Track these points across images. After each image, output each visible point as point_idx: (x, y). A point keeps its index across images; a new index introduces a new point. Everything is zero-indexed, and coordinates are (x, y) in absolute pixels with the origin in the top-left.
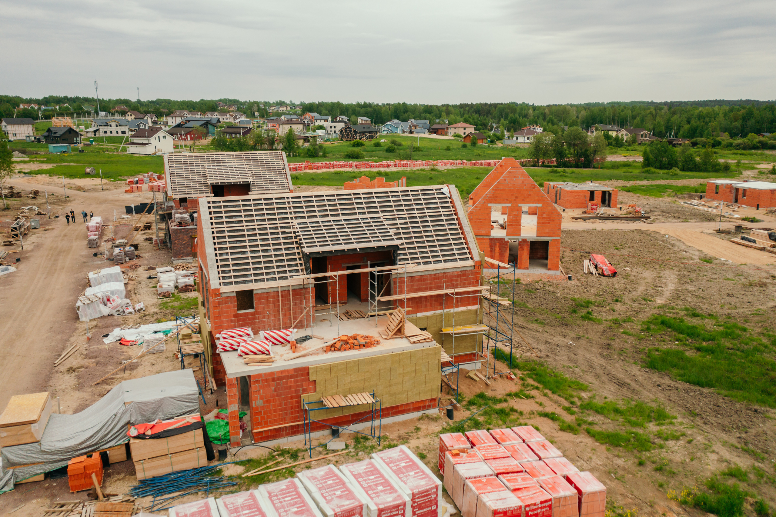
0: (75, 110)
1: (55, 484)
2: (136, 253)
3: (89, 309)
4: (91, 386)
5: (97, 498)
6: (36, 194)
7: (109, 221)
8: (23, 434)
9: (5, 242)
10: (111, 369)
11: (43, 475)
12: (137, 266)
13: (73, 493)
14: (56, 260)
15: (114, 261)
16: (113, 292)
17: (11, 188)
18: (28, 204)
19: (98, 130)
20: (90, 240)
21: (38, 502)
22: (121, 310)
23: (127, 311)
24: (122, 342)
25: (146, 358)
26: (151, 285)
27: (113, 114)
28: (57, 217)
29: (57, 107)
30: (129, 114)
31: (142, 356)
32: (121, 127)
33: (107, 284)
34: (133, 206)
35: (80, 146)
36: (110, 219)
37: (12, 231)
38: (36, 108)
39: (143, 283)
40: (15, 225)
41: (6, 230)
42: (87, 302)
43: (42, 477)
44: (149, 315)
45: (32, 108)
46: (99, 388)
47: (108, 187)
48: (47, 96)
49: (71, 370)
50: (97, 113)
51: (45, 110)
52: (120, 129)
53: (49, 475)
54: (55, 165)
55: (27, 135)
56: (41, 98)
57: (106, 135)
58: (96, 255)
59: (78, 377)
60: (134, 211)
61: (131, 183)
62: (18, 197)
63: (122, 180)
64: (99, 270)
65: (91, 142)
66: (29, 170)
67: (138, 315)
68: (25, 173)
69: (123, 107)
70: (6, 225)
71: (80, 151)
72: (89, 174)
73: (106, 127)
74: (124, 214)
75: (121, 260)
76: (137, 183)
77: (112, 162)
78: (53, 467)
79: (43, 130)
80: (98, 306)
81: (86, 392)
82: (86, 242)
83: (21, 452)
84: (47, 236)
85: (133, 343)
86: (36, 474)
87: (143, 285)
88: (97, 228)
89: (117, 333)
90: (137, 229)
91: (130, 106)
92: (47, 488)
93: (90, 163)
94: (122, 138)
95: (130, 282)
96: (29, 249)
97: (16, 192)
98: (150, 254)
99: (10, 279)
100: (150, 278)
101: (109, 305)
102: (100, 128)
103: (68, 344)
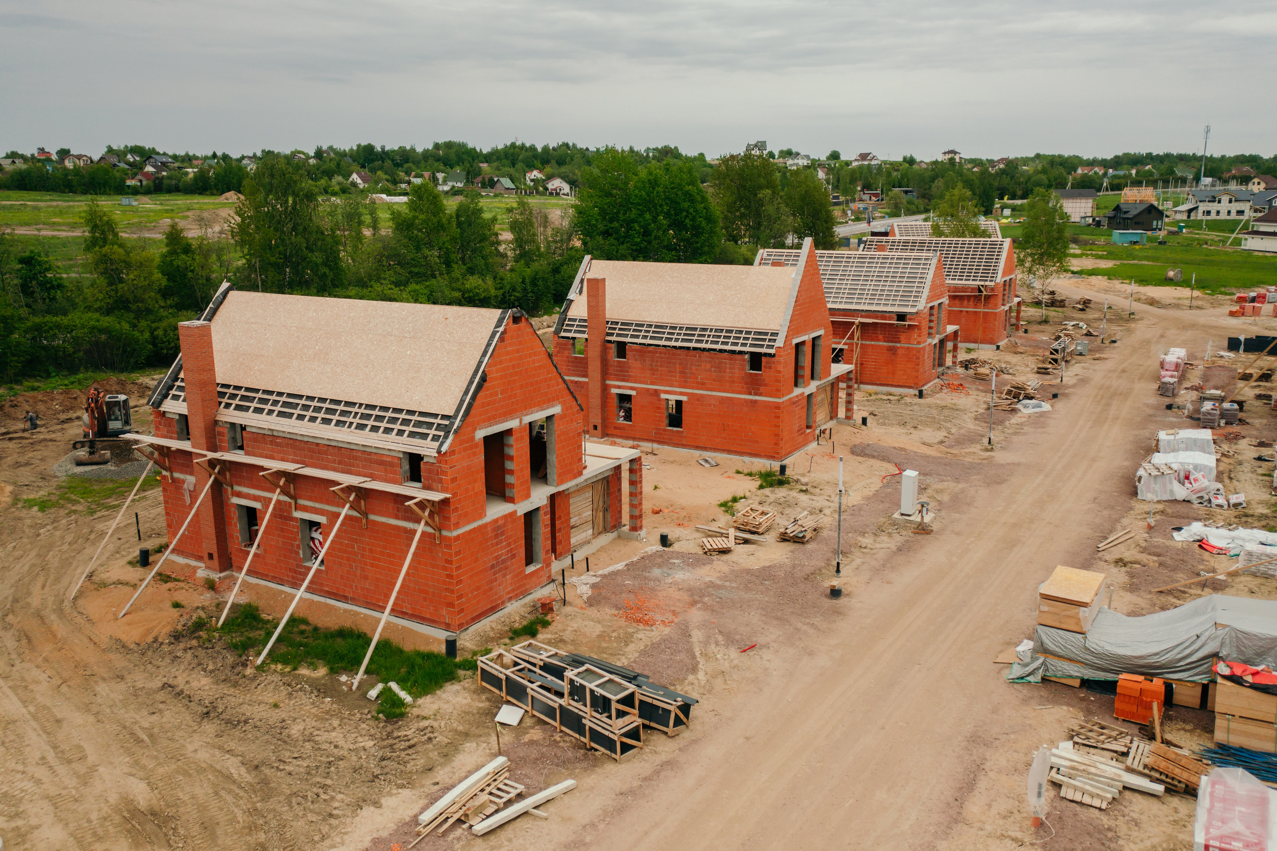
0: (1162, 175)
1: (1092, 699)
2: (1241, 415)
3: (1156, 483)
4: (1150, 592)
5: (1152, 738)
6: (1086, 304)
7: (1196, 358)
8: (1069, 617)
9: (1039, 368)
10: (1182, 579)
11: (1079, 681)
12: (1237, 437)
13: (1117, 719)
14: (1108, 405)
15: (1198, 420)
16: (1196, 467)
17: (1053, 293)
18: (1073, 319)
19: (1196, 208)
20: (1164, 383)
21: (1069, 711)
22: (1206, 497)
23: (1215, 502)
24: (1202, 544)
25: (1242, 579)
26: (1260, 471)
27: (1226, 182)
28: (1114, 342)
29: (1134, 172)
30: (1256, 180)
31: (1233, 574)
32: (1237, 204)
33: (1189, 453)
34: (1242, 338)
35: (1162, 234)
36: (1199, 355)
37: (1052, 353)
38: (1101, 173)
39: (1246, 464)
40: (1055, 345)
41: (1041, 352)
42: (1155, 473)
43: (1077, 683)
44: (1252, 516)
45: (1096, 173)
46: (1163, 599)
47: (1200, 303)
48: (1120, 154)
49: (1120, 562)
50: (1197, 179)
51: (1115, 177)
52: (1235, 207)
53: (1086, 683)
54: (1118, 262)
55: (1083, 215)
56: (1109, 156)
57: (1209, 218)
58: (1169, 407)
59: (1132, 575)
60: (1242, 347)
61: (1241, 300)
62: (1060, 307)
63: (1226, 294)
64: (1177, 430)
65: (1181, 228)
66: (1079, 269)
67: (1233, 512)
68: (1073, 273)
69: (1246, 168)
70: (1041, 345)
71: (1160, 243)
72: (1171, 280)
73: (1211, 204)
74: (1223, 349)
75: (1213, 421)
76: (1253, 300)
77: (1212, 263)
78: (1094, 675)
79: (1106, 207)
80: (1171, 483)
81: (1142, 597)
82: (1156, 386)
83: (1060, 640)
84: (1097, 367)
85: (1222, 552)
86: (1071, 677)
87: (1247, 467)
88: (1177, 365)
89: (1196, 529)
90: (1246, 377)
91: (1258, 168)
92: (1082, 699)
93: (1175, 263)
94: (1236, 223)
95: (1224, 459)
96: (1071, 383)
97: (1059, 299)
98: (1265, 421)
99: (1042, 419)
100: (1260, 459)
101: (1187, 485)
102: (1201, 204)
103: (1119, 527)
